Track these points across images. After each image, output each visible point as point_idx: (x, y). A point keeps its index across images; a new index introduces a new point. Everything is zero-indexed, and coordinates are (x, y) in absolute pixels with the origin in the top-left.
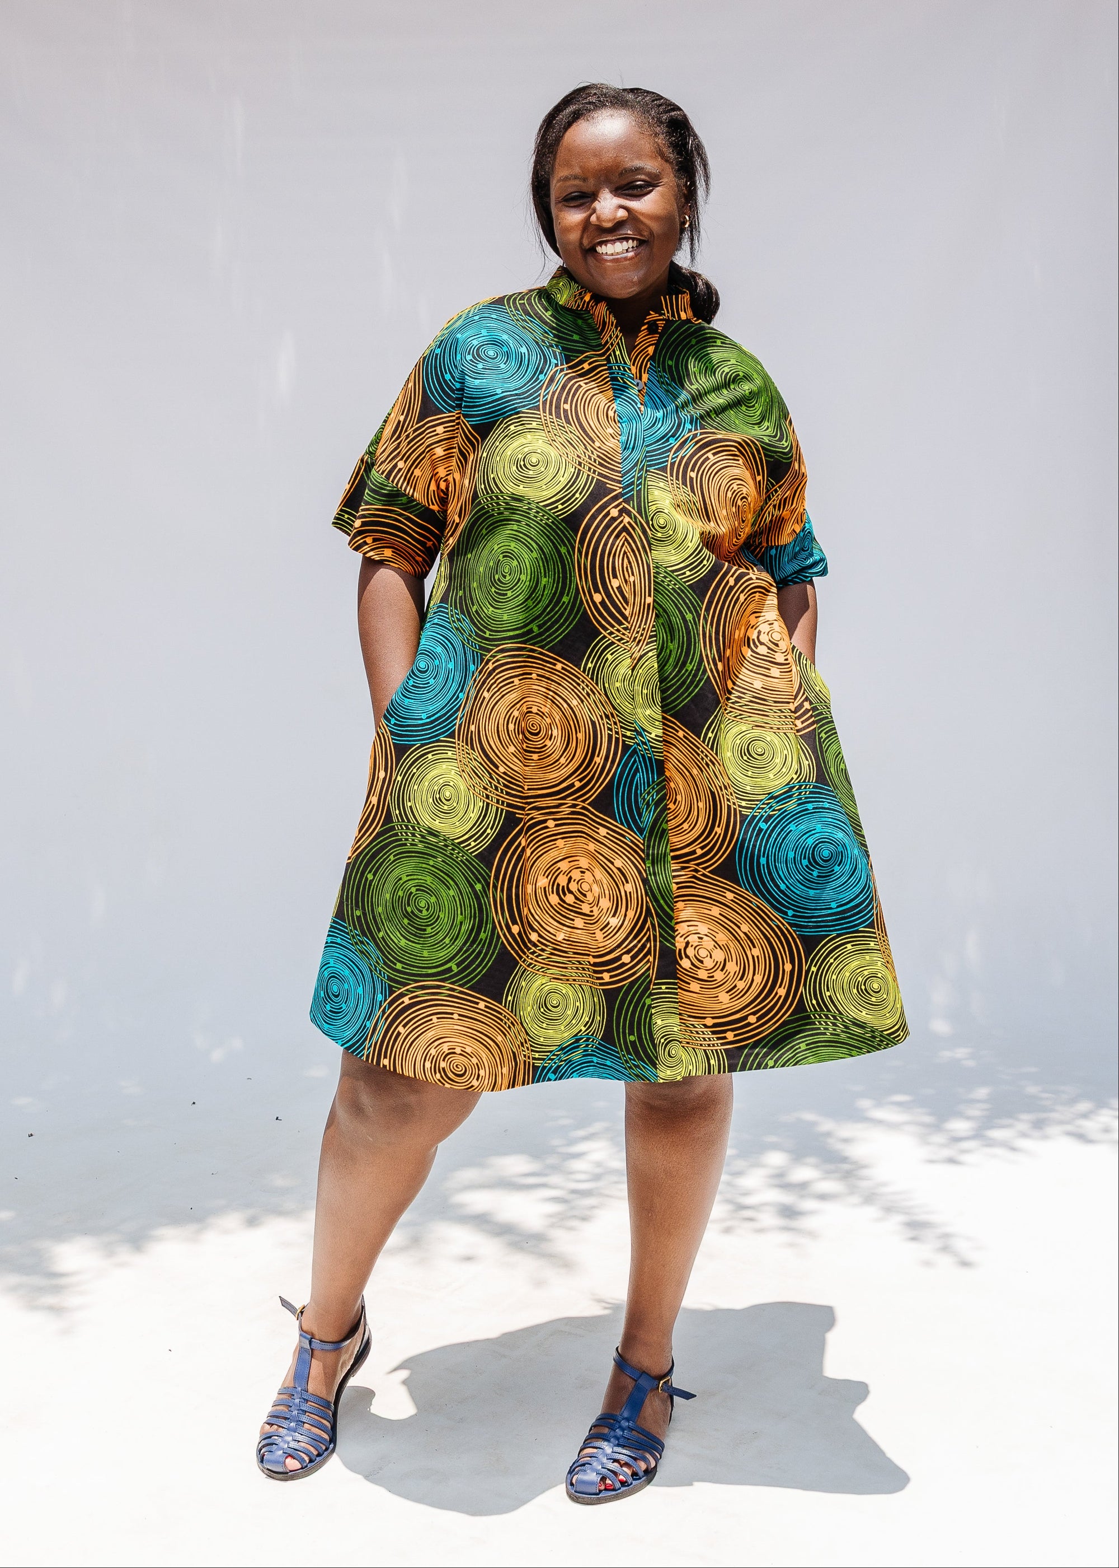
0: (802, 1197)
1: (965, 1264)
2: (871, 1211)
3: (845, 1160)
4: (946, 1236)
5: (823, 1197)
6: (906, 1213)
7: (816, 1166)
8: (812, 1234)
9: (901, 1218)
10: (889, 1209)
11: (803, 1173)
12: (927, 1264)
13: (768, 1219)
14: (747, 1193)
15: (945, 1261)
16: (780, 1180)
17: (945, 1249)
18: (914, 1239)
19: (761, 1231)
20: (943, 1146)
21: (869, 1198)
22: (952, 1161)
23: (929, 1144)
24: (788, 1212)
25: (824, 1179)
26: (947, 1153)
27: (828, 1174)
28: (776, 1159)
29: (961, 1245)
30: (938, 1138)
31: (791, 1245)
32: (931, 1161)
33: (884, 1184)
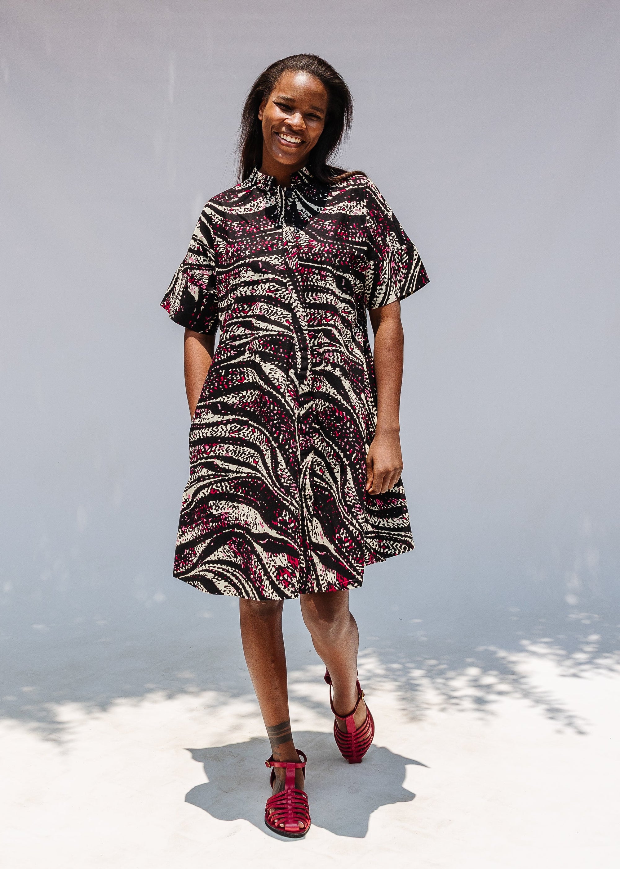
0: (488, 693)
1: (581, 733)
2: (527, 702)
3: (513, 673)
4: (571, 717)
5: (500, 693)
6: (547, 704)
7: (496, 676)
8: (492, 713)
9: (544, 706)
10: (538, 701)
11: (489, 680)
12: (559, 732)
13: (467, 704)
14: (455, 690)
15: (569, 731)
16: (475, 683)
17: (570, 724)
18: (551, 718)
19: (462, 711)
20: (570, 667)
21: (526, 694)
22: (575, 675)
23: (561, 666)
24: (479, 701)
25: (500, 683)
26: (573, 671)
27: (502, 681)
28: (473, 671)
29: (579, 722)
30: (569, 662)
31: (481, 719)
32: (564, 676)
33: (535, 687)
